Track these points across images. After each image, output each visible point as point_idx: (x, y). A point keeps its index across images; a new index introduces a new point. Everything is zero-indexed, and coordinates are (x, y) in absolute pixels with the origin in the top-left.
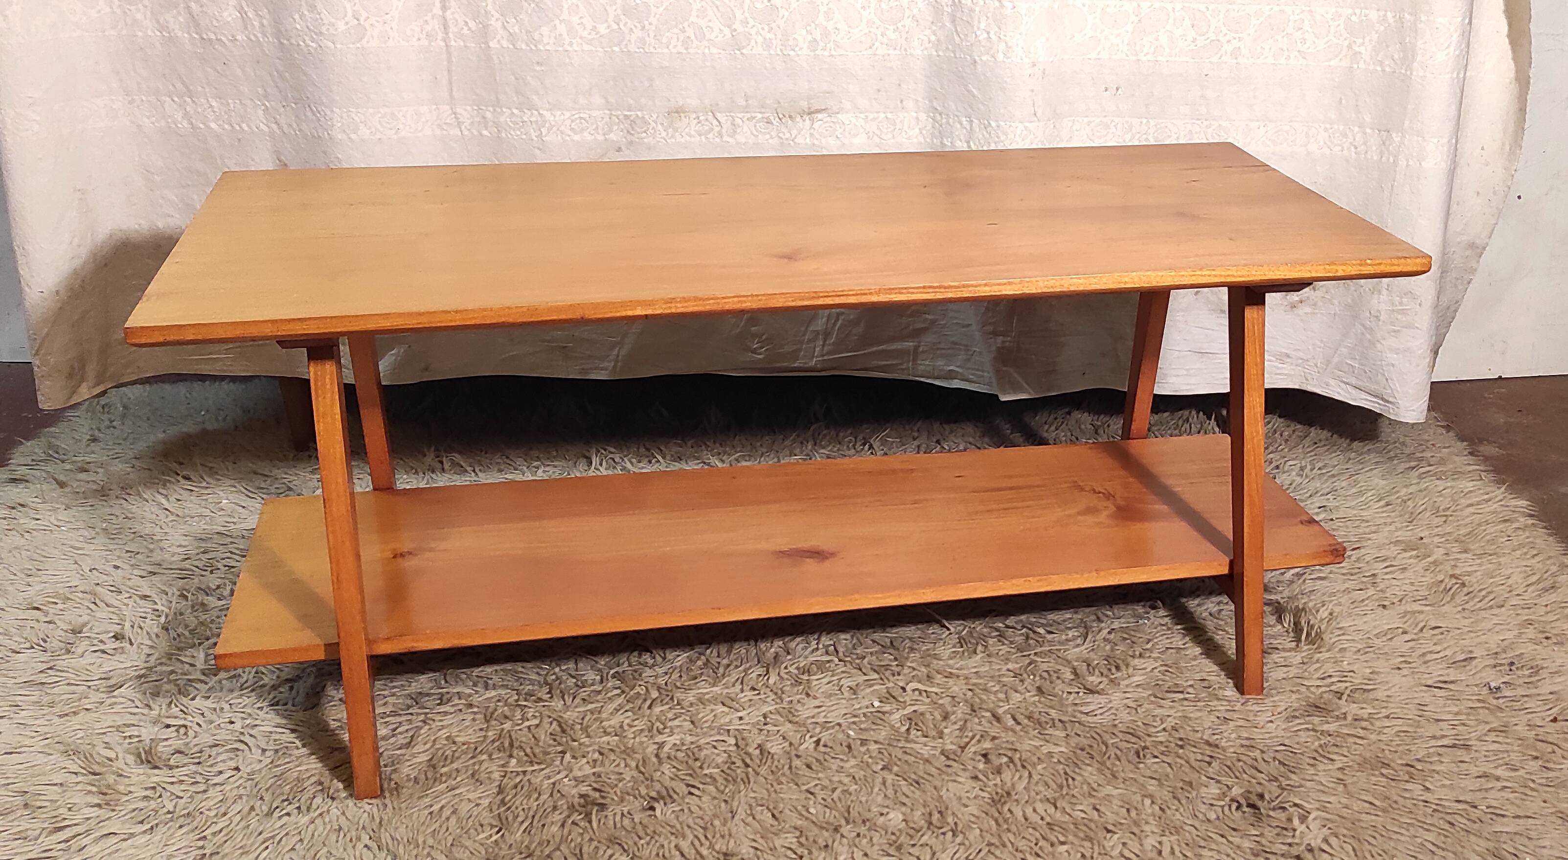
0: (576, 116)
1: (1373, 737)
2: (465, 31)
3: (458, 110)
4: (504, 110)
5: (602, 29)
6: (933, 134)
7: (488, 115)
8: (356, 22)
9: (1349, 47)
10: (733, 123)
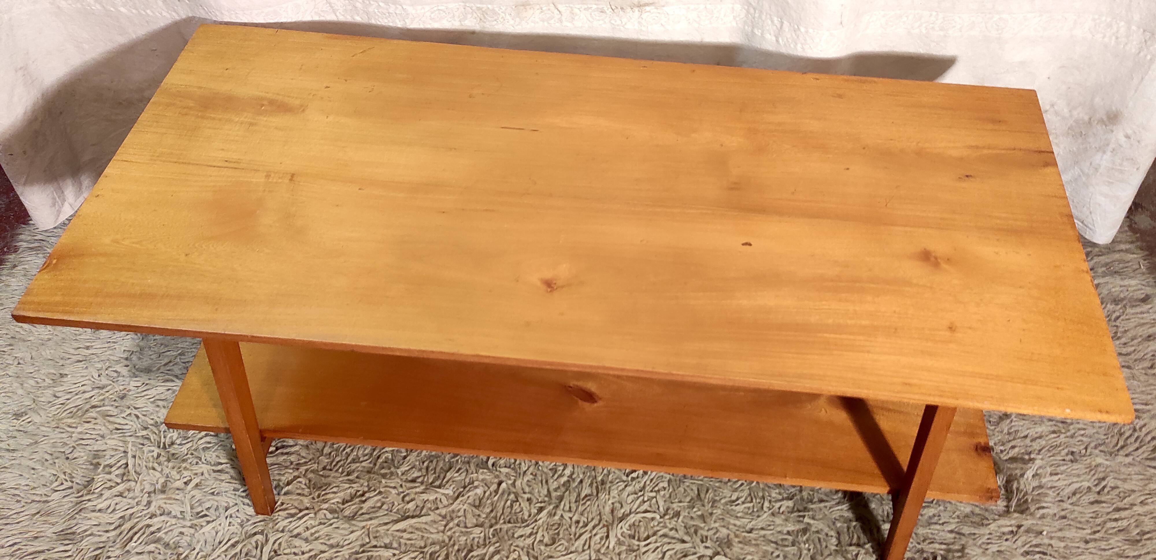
0: (435, 9)
6: (745, 23)
10: (572, 13)
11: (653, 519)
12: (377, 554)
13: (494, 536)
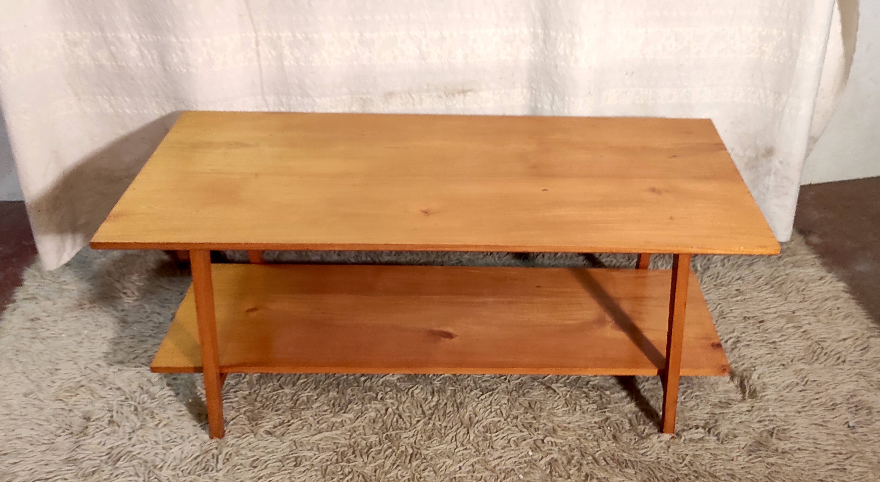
1: (795, 465)
2: (269, 56)
3: (267, 98)
4: (293, 97)
5: (348, 53)
6: (531, 101)
8: (208, 57)
9: (760, 48)
10: (421, 98)
11: (499, 421)
12: (303, 455)
13: (386, 439)
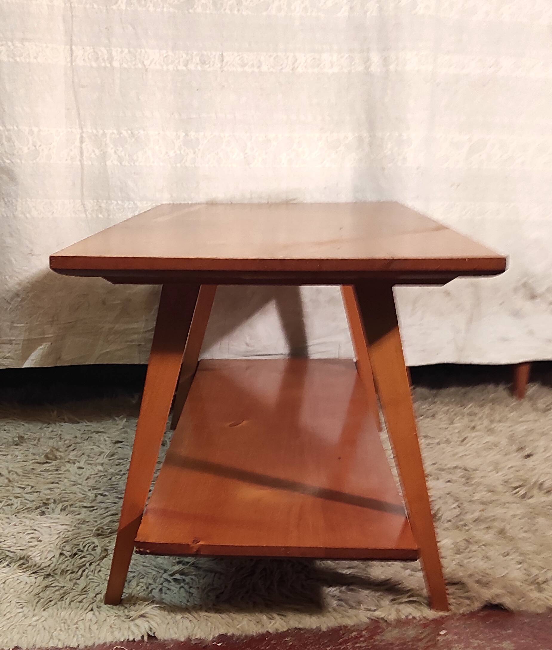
2: (93, 155)
3: (85, 203)
4: (113, 201)
5: (172, 154)
7: (103, 205)
8: (34, 148)
